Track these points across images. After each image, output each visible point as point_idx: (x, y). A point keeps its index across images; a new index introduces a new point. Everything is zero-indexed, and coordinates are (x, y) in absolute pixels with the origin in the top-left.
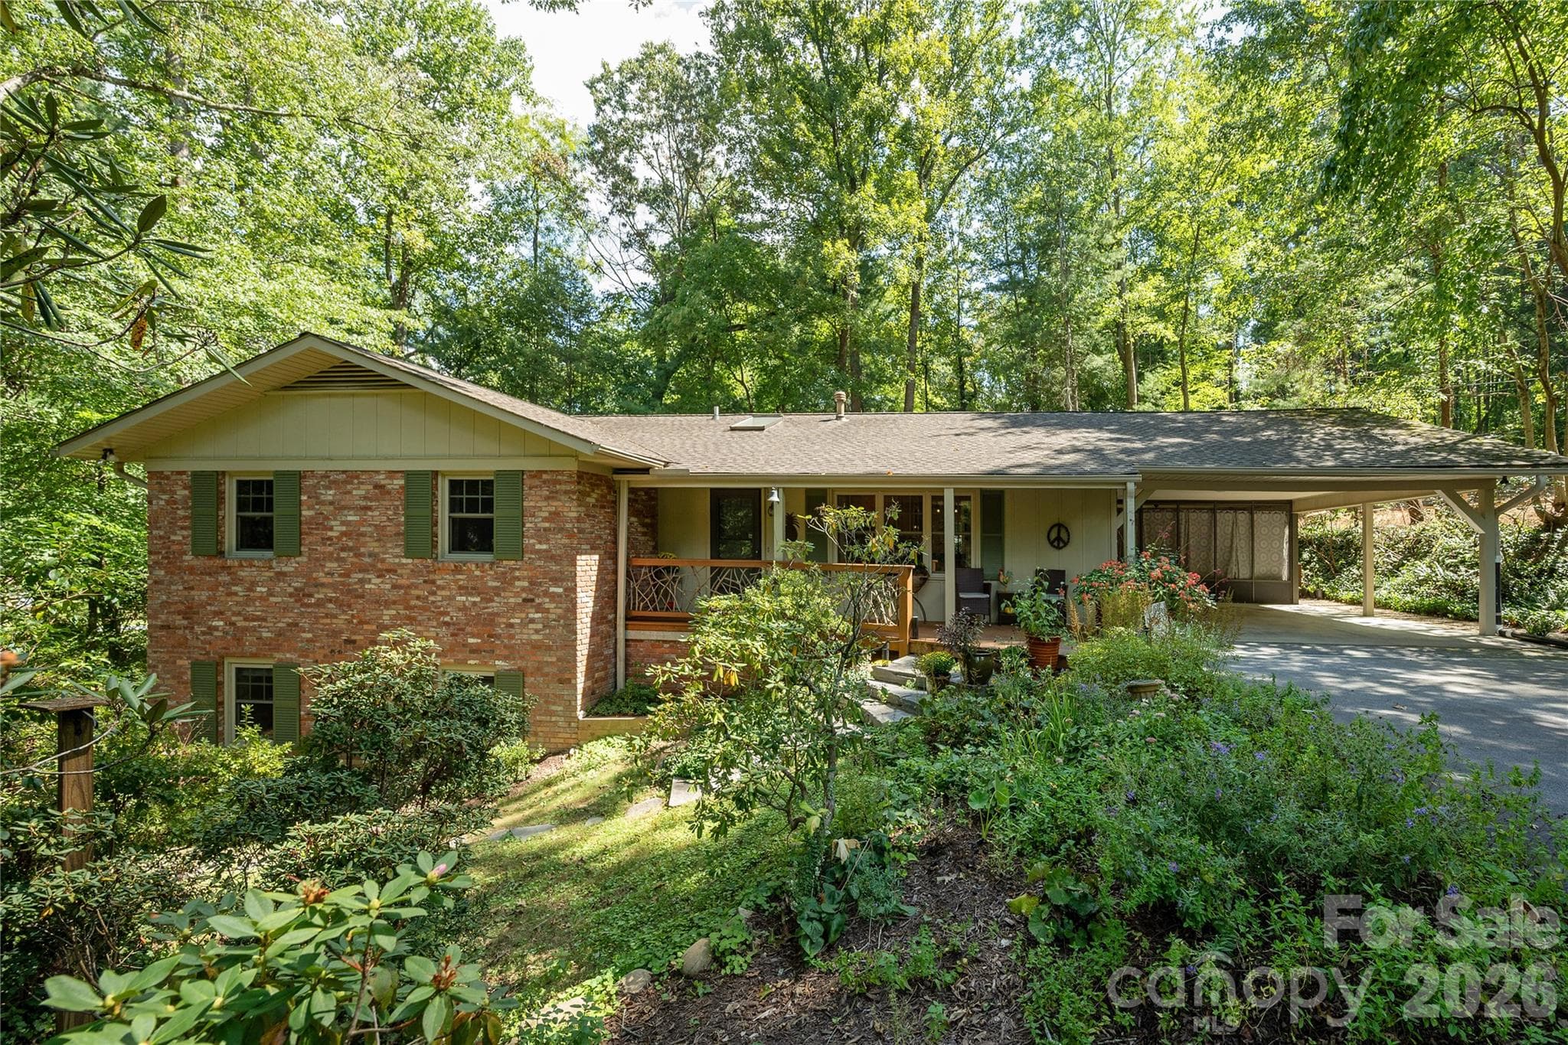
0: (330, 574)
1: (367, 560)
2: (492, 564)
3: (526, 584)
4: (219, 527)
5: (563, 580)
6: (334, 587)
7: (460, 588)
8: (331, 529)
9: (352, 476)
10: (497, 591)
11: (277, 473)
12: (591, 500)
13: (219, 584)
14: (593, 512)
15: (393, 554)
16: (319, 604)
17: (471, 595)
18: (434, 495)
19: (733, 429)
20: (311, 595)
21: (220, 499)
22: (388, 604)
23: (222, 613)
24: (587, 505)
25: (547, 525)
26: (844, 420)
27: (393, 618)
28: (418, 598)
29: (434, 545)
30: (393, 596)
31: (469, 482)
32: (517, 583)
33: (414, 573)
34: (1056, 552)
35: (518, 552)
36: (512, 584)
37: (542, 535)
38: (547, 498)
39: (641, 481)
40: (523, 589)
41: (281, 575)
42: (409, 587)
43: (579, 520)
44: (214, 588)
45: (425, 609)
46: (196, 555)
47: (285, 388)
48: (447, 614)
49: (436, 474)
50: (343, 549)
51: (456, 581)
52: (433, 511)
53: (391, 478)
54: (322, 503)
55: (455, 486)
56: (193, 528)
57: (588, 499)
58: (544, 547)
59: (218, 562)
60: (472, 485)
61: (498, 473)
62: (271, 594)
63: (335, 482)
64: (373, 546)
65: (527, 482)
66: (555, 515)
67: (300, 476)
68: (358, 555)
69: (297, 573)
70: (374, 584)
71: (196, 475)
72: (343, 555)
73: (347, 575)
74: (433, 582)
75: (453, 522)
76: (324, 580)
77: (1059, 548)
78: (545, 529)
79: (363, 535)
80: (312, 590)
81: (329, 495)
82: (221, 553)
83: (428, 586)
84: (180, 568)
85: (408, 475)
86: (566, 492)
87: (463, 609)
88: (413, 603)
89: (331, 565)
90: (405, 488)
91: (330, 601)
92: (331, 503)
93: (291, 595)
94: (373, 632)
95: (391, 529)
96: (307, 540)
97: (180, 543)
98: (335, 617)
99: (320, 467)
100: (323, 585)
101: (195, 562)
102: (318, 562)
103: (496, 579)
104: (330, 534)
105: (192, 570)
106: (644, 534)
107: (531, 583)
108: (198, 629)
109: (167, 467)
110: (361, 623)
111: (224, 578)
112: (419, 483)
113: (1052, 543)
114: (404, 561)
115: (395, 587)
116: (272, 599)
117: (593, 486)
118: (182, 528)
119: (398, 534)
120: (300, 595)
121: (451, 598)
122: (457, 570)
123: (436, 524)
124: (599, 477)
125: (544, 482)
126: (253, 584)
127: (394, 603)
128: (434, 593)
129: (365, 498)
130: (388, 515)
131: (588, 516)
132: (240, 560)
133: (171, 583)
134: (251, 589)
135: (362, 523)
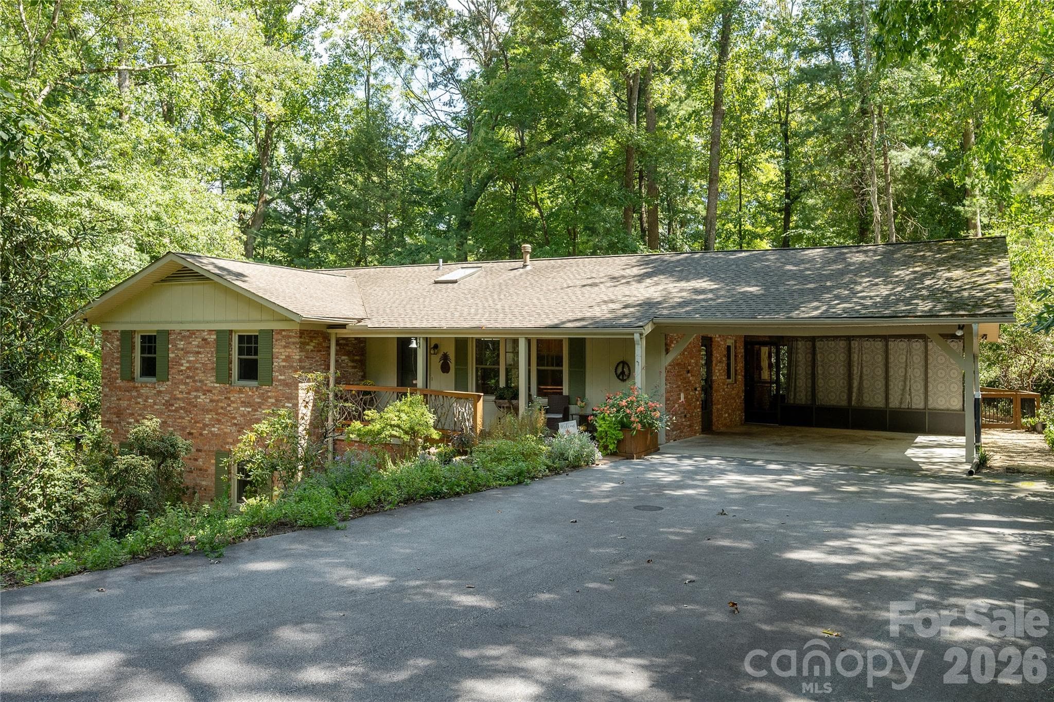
0: (181, 392)
1: (199, 384)
2: (257, 388)
3: (273, 401)
4: (132, 363)
5: (292, 399)
6: (182, 399)
7: (242, 402)
8: (182, 365)
9: (192, 333)
10: (260, 405)
11: (158, 331)
12: (310, 348)
13: (132, 397)
14: (311, 355)
15: (210, 381)
16: (176, 411)
17: (247, 407)
18: (230, 345)
19: (436, 282)
20: (172, 405)
21: (133, 348)
22: (208, 411)
23: (133, 414)
24: (307, 351)
25: (284, 364)
26: (529, 268)
27: (210, 420)
28: (222, 408)
29: (230, 376)
30: (211, 406)
31: (248, 336)
32: (270, 400)
33: (221, 393)
34: (622, 384)
35: (270, 381)
36: (266, 401)
37: (282, 370)
38: (285, 347)
39: (342, 333)
40: (273, 404)
41: (160, 392)
42: (217, 401)
43: (300, 361)
44: (129, 400)
45: (225, 415)
46: (122, 379)
47: (163, 281)
48: (235, 418)
49: (231, 331)
50: (188, 377)
51: (240, 398)
52: (230, 355)
53: (210, 334)
54: (178, 349)
55: (241, 338)
56: (121, 364)
57: (307, 347)
58: (283, 377)
59: (132, 384)
60: (249, 337)
61: (261, 331)
62: (155, 404)
63: (184, 337)
64: (201, 376)
65: (275, 337)
66: (288, 357)
67: (168, 333)
68: (195, 381)
69: (167, 392)
70: (202, 399)
71: (123, 332)
72: (188, 381)
73: (189, 393)
74: (229, 398)
75: (240, 360)
76: (179, 396)
77: (623, 380)
78: (284, 367)
79: (197, 369)
80: (173, 402)
81: (181, 344)
82: (133, 379)
83: (226, 401)
84: (115, 387)
85: (219, 333)
86: (294, 343)
87: (243, 415)
88: (220, 411)
89: (182, 387)
90: (217, 340)
91: (181, 408)
92: (182, 350)
93: (164, 405)
94: (201, 428)
95: (210, 366)
96: (172, 371)
97: (115, 373)
98: (183, 418)
99: (177, 327)
100: (178, 399)
101: (122, 384)
102: (176, 384)
103: (259, 397)
104: (182, 368)
105: (120, 388)
106: (353, 367)
107: (277, 400)
108: (123, 423)
109: (110, 328)
110: (196, 422)
111: (134, 394)
112: (224, 336)
113: (618, 377)
114: (216, 385)
115: (211, 401)
116: (156, 407)
117: (312, 338)
118: (117, 364)
119: (213, 369)
120: (168, 404)
121: (237, 409)
122: (240, 392)
123: (231, 363)
124: (317, 332)
125: (283, 337)
126: (147, 398)
127: (211, 411)
128: (229, 405)
129: (198, 347)
130: (207, 357)
131: (307, 357)
132: (142, 383)
133: (112, 396)
134: (146, 401)
135: (196, 361)
